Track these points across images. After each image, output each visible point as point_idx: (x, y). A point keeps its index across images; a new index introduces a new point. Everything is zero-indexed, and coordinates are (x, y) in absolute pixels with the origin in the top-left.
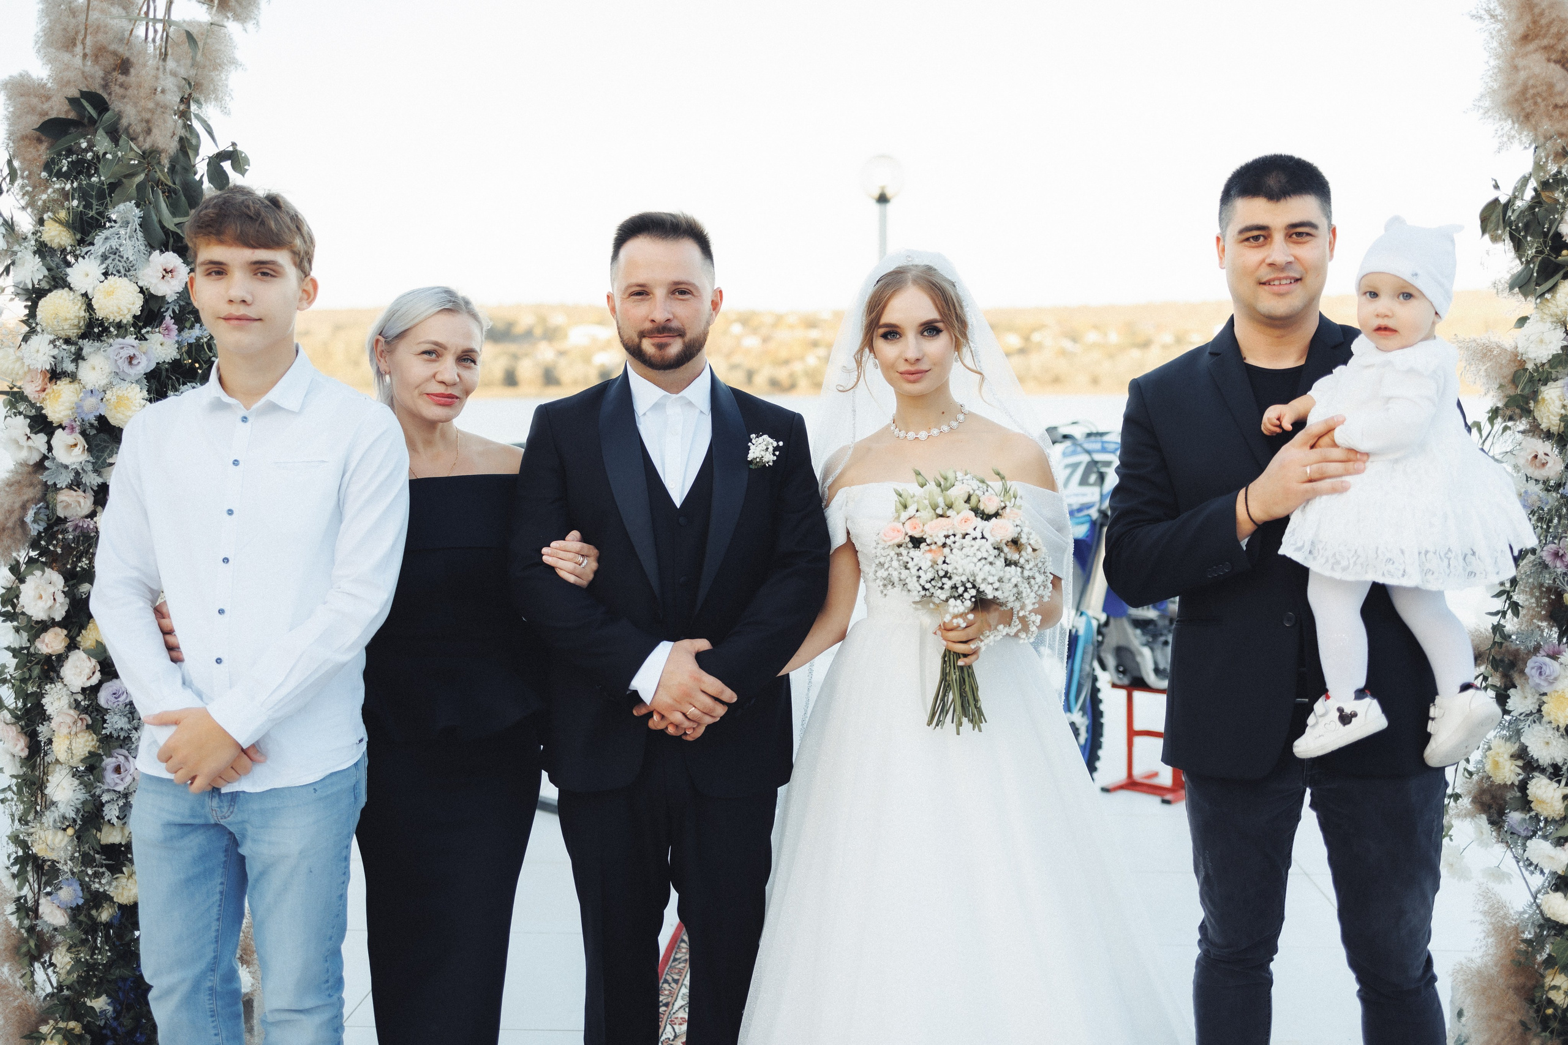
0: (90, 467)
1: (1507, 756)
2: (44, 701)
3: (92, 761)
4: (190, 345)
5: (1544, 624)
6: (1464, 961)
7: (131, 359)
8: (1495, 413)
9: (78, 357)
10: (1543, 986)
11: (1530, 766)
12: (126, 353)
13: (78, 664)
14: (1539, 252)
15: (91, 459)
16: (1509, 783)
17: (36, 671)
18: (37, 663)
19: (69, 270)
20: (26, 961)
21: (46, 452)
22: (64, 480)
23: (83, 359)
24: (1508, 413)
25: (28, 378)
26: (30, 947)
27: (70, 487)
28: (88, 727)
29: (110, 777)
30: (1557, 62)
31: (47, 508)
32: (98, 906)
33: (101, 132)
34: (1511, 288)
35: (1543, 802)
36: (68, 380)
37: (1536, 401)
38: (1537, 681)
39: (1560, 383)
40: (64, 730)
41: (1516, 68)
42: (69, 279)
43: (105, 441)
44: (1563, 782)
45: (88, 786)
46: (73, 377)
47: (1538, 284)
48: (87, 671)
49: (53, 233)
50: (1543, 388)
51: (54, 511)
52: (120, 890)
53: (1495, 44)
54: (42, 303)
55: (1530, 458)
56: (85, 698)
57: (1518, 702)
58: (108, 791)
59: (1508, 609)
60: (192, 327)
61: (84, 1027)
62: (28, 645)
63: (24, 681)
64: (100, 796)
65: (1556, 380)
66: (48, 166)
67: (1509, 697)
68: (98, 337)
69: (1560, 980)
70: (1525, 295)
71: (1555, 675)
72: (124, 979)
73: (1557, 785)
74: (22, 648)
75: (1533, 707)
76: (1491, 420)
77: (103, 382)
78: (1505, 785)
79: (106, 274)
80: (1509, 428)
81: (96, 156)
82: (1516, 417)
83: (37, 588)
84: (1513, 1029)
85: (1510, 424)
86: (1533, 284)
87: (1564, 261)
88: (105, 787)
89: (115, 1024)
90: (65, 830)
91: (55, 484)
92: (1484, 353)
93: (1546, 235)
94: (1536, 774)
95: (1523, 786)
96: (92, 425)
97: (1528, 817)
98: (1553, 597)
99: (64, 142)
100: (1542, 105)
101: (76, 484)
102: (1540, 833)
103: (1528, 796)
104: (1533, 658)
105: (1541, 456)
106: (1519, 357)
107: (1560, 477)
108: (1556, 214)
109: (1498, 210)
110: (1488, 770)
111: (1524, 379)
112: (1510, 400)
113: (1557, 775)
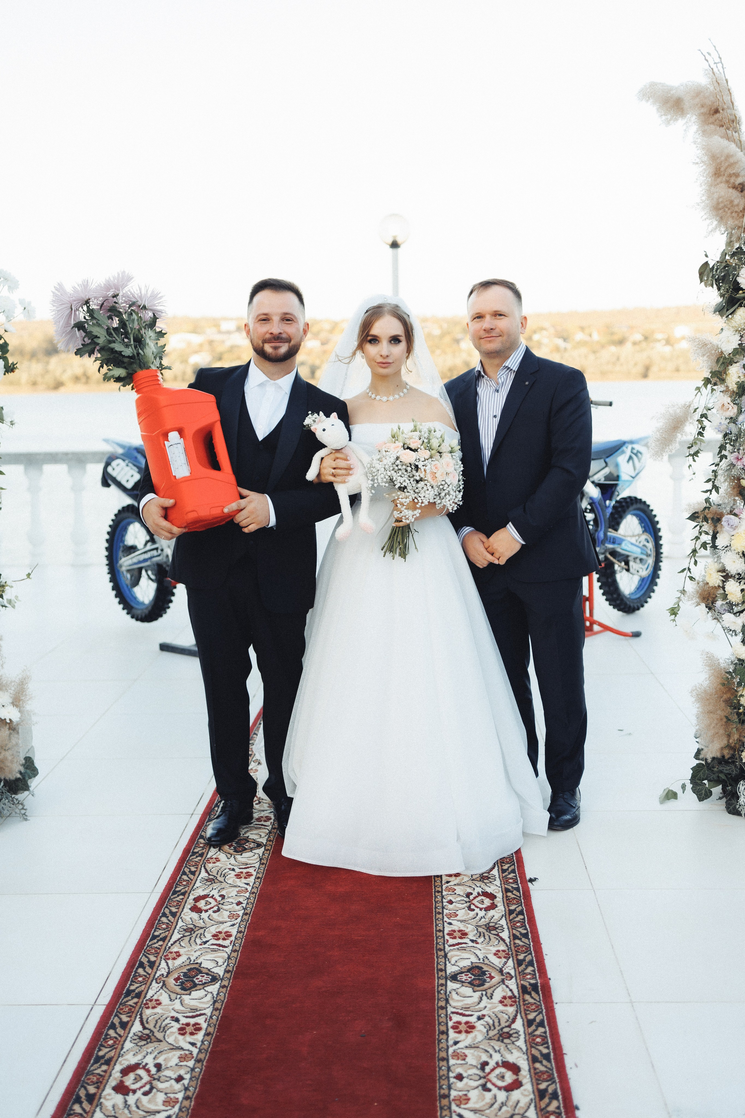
1: (713, 569)
5: (737, 498)
8: (707, 381)
10: (736, 697)
11: (727, 577)
14: (727, 292)
16: (716, 585)
24: (713, 381)
34: (715, 312)
35: (732, 593)
37: (726, 375)
38: (728, 529)
39: (738, 364)
41: (711, 192)
44: (742, 583)
47: (727, 310)
50: (730, 367)
55: (720, 405)
57: (720, 542)
59: (712, 489)
65: (736, 363)
67: (716, 538)
70: (722, 316)
71: (736, 524)
73: (737, 584)
75: (726, 543)
76: (705, 385)
78: (714, 588)
80: (715, 390)
82: (718, 383)
84: (721, 720)
85: (715, 387)
86: (726, 309)
87: (740, 297)
92: (702, 346)
93: (732, 281)
94: (729, 579)
95: (724, 588)
97: (725, 603)
98: (736, 481)
102: (730, 610)
103: (725, 591)
104: (726, 516)
105: (726, 404)
106: (720, 350)
107: (737, 416)
108: (735, 269)
109: (708, 268)
110: (707, 580)
111: (721, 362)
112: (714, 374)
113: (739, 579)
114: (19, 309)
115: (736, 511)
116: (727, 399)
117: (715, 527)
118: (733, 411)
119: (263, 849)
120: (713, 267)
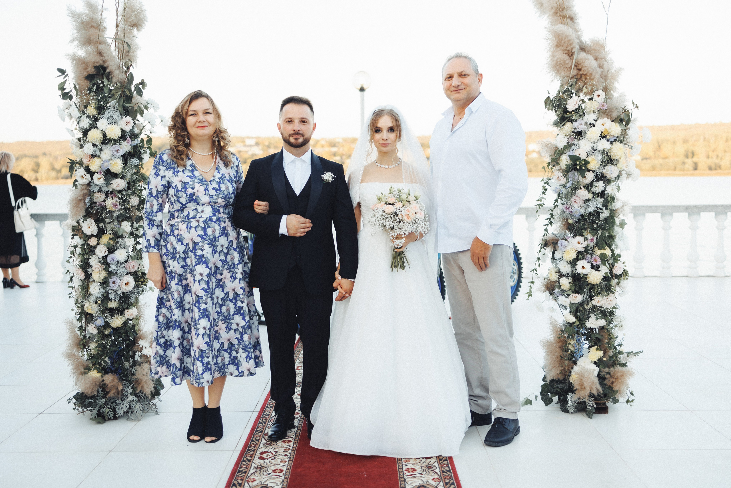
0: (105, 185)
1: (553, 272)
2: (89, 261)
3: (104, 280)
4: (134, 146)
5: (566, 231)
6: (544, 339)
7: (117, 150)
8: (549, 164)
9: (101, 150)
10: (566, 345)
11: (561, 275)
12: (116, 149)
13: (101, 249)
14: (561, 113)
15: (106, 182)
16: (555, 280)
17: (87, 251)
18: (88, 249)
19: (97, 123)
20: (82, 347)
21: (91, 180)
22: (96, 189)
23: (102, 151)
24: (553, 164)
25: (85, 157)
26: (83, 342)
27: (98, 192)
28: (104, 269)
29: (111, 285)
30: (566, 54)
31: (91, 198)
32: (106, 329)
33: (105, 78)
34: (553, 125)
35: (563, 285)
36: (97, 158)
37: (560, 160)
38: (561, 248)
39: (566, 154)
40: (97, 270)
41: (553, 56)
42: (97, 125)
43: (110, 177)
44: (570, 278)
45: (104, 288)
46: (99, 156)
47: (560, 124)
48: (104, 251)
49: (91, 111)
50: (562, 156)
51: (93, 199)
52: (114, 322)
53: (548, 49)
54: (89, 133)
55: (557, 177)
56: (103, 260)
57: (557, 255)
58: (110, 289)
59: (549, 224)
60: (134, 140)
61: (102, 368)
62: (84, 243)
63: (83, 255)
64: (108, 292)
66: (90, 89)
67: (555, 253)
68: (106, 144)
69: (572, 342)
70: (557, 127)
71: (566, 245)
72: (115, 351)
73: (567, 279)
74: (83, 244)
75: (561, 256)
76: (548, 166)
77: (109, 158)
78: (554, 281)
79: (108, 124)
80: (553, 168)
81: (104, 86)
82: (556, 165)
83: (88, 224)
84: (558, 358)
85: (554, 167)
87: (567, 116)
88: (110, 288)
89: (111, 367)
90: (96, 303)
91: (93, 191)
92: (546, 145)
93: (563, 107)
94: (563, 277)
95: (559, 282)
96: (104, 172)
97: (559, 290)
98: (565, 220)
99: (94, 82)
100: (562, 67)
101: (100, 191)
102: (563, 295)
103: (560, 284)
104: (560, 241)
105: (560, 177)
106: (556, 146)
107: (566, 184)
108: (565, 101)
109: (549, 100)
110: (550, 277)
111: (557, 153)
112: (553, 160)
113: (568, 276)
114: (158, 121)
115: (566, 238)
116: (560, 174)
117: (554, 247)
118: (563, 181)
119: (296, 429)
120: (553, 99)
